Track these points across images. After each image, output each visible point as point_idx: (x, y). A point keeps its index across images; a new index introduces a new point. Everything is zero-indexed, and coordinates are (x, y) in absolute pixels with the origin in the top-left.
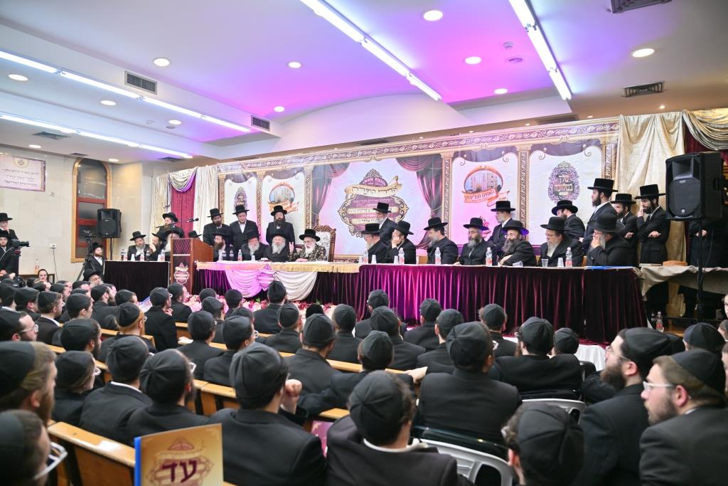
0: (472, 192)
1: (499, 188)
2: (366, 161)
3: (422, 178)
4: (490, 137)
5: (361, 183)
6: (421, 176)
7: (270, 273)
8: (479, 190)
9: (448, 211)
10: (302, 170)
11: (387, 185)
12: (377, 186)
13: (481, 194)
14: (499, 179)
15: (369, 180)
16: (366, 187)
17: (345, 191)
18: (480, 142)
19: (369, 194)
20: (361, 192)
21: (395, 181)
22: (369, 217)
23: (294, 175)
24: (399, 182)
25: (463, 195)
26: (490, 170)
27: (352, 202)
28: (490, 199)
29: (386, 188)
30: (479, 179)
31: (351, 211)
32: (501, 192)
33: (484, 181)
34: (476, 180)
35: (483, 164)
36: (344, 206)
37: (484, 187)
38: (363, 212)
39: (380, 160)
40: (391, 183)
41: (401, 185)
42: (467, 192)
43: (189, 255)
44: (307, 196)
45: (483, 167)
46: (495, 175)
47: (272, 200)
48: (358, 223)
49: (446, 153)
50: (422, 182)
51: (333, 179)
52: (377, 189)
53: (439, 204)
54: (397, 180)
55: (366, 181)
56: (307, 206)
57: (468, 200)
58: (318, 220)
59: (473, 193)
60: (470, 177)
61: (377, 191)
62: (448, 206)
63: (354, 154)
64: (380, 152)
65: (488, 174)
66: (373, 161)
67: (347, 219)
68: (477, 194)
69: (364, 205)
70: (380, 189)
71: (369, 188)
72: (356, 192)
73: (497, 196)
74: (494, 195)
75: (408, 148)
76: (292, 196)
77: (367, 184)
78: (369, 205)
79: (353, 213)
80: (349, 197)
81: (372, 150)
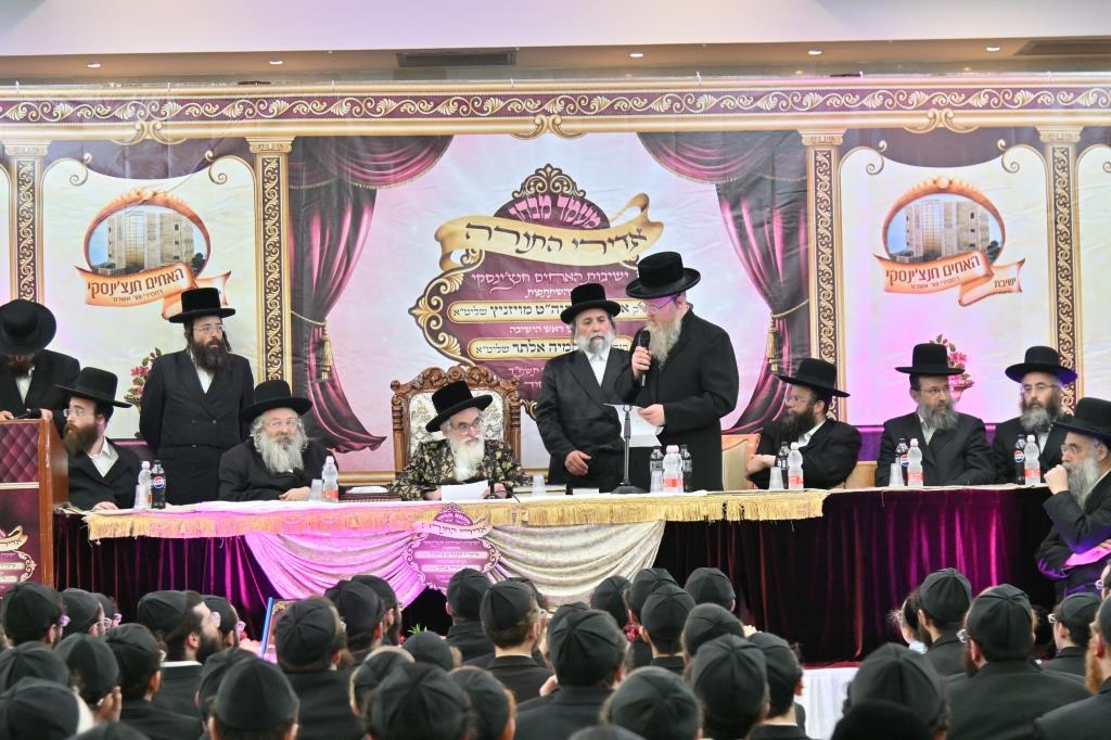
0: (909, 258)
1: (993, 251)
2: (517, 134)
3: (735, 205)
4: (960, 92)
5: (503, 213)
6: (731, 197)
7: (467, 535)
8: (931, 256)
9: (833, 317)
10: (239, 147)
11: (605, 223)
12: (569, 225)
13: (940, 266)
14: (992, 222)
15: (533, 203)
16: (522, 227)
17: (437, 238)
18: (927, 106)
19: (536, 253)
20: (505, 245)
21: (636, 212)
22: (542, 335)
23: (205, 164)
24: (653, 216)
25: (880, 270)
26: (961, 192)
27: (467, 276)
28: (968, 284)
29: (603, 234)
30: (933, 219)
31: (464, 312)
32: (999, 262)
33: (948, 226)
34: (923, 223)
35: (945, 175)
36: (436, 291)
37: (948, 244)
38: (517, 314)
39: (579, 134)
40: (622, 217)
41: (659, 225)
42: (893, 259)
43: (34, 485)
44: (268, 249)
45: (943, 184)
46: (980, 209)
47: (101, 258)
48: (496, 354)
49: (815, 129)
50: (738, 220)
51: (381, 193)
52: (566, 235)
53: (799, 293)
54: (644, 207)
55: (521, 206)
56: (267, 290)
57: (898, 283)
58: (321, 344)
59: (914, 262)
60: (902, 213)
61: (567, 244)
62: (833, 301)
63: (470, 108)
64: (578, 105)
65: (958, 205)
66: (549, 137)
67: (452, 342)
68: (926, 267)
69: (520, 289)
70: (579, 235)
71: (532, 229)
72: (481, 243)
73: (989, 275)
74: (980, 270)
75: (684, 103)
76: (199, 247)
77: (526, 216)
78: (538, 292)
79: (473, 317)
80: (455, 259)
81: (546, 98)
